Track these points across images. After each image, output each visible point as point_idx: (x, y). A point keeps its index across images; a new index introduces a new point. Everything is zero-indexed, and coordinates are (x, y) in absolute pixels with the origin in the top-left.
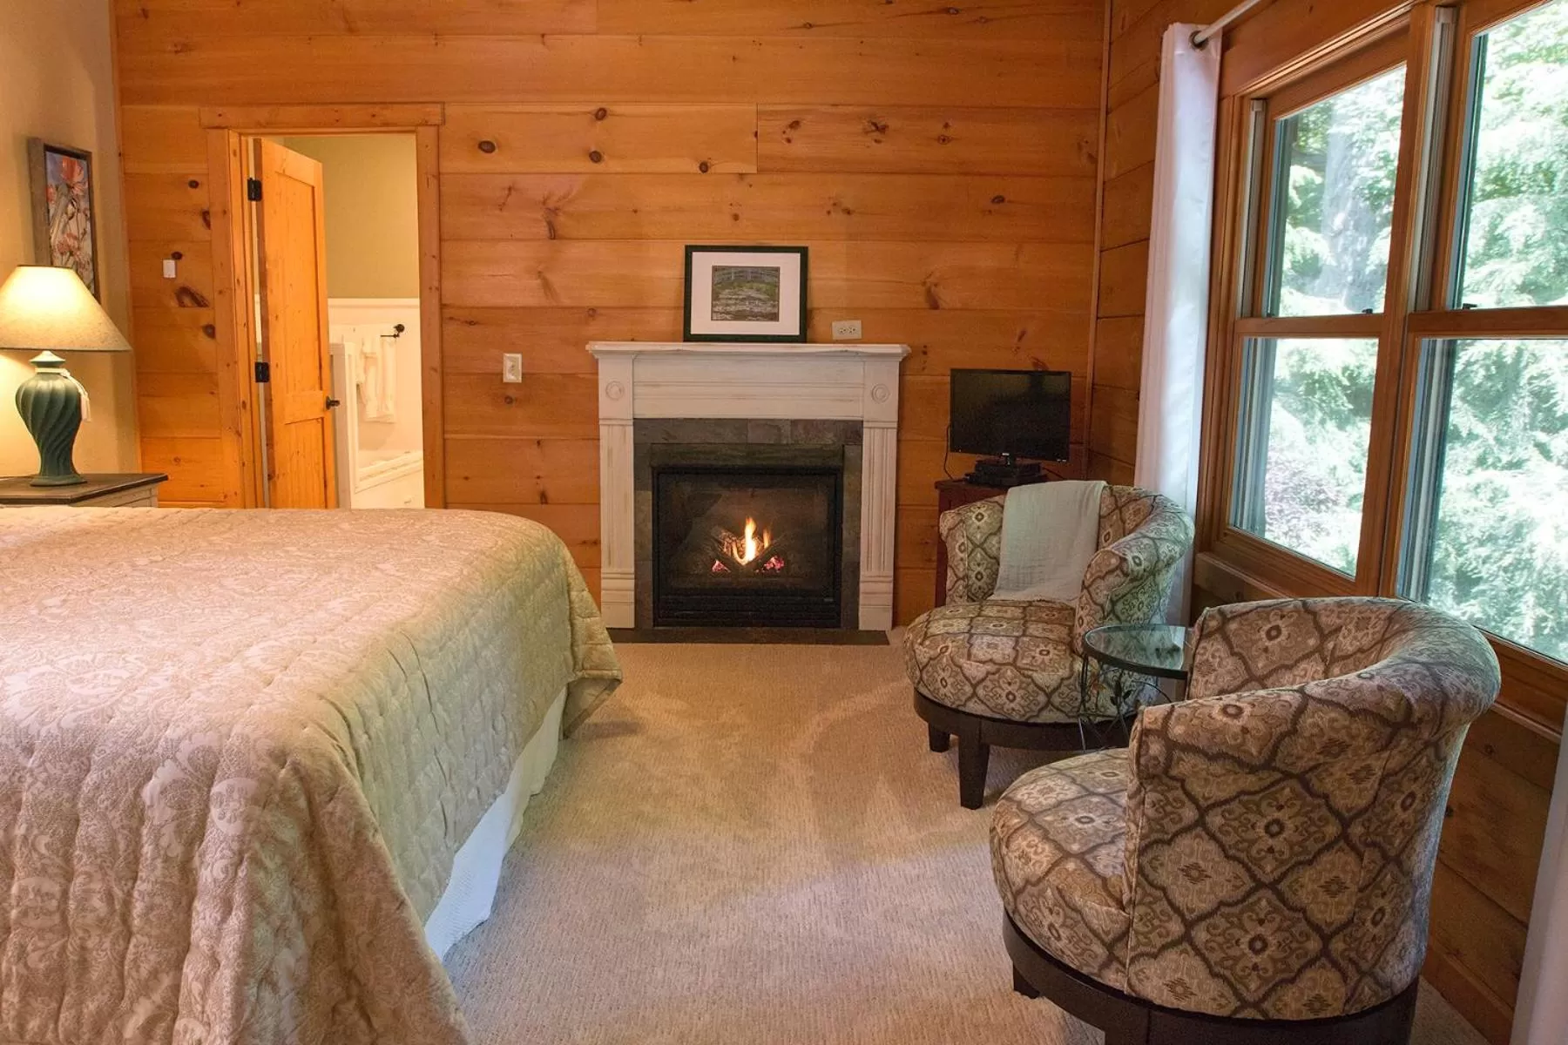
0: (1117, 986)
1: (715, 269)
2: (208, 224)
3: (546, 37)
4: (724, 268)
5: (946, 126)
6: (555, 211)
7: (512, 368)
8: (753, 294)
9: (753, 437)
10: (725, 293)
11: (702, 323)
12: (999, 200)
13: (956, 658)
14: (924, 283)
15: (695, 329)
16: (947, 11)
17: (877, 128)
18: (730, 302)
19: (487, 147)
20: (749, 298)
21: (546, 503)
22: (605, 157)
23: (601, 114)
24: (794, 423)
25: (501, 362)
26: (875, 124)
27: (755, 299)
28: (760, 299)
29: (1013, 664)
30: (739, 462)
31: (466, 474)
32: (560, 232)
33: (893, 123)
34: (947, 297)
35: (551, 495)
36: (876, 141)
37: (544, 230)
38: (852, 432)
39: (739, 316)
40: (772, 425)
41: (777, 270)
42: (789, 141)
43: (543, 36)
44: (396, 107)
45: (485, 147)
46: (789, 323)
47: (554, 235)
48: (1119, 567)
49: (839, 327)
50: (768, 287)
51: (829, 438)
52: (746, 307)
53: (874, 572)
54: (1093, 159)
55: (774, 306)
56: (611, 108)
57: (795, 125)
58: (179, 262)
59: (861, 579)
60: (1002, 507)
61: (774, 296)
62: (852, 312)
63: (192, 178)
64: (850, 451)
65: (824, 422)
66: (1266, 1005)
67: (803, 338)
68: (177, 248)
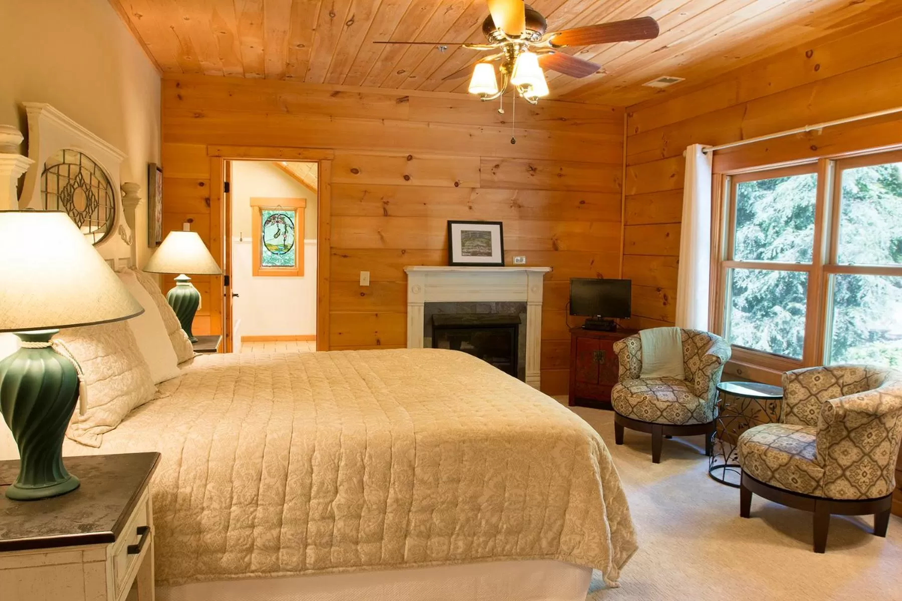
0: (820, 495)
1: (462, 232)
2: (209, 205)
3: (385, 120)
4: (466, 232)
5: (561, 169)
6: (387, 203)
7: (365, 279)
8: (479, 243)
9: (479, 310)
10: (467, 243)
11: (457, 257)
12: (583, 202)
13: (652, 401)
14: (552, 239)
15: (455, 260)
16: (561, 119)
17: (532, 169)
18: (470, 247)
19: (355, 171)
20: (478, 245)
21: (380, 345)
22: (411, 178)
23: (410, 158)
24: (497, 303)
25: (359, 276)
26: (531, 168)
27: (481, 246)
28: (483, 246)
29: (677, 401)
30: (475, 322)
31: (340, 331)
32: (389, 213)
33: (539, 168)
34: (562, 245)
35: (382, 340)
36: (532, 175)
37: (382, 211)
38: (522, 307)
39: (474, 254)
40: (487, 305)
41: (490, 233)
42: (494, 173)
43: (383, 120)
44: (311, 150)
45: (354, 171)
46: (496, 258)
47: (386, 214)
48: (717, 361)
49: (517, 259)
50: (486, 240)
51: (512, 310)
52: (477, 250)
53: (532, 371)
54: (620, 185)
55: (489, 249)
56: (414, 155)
57: (497, 166)
58: (192, 223)
59: (526, 375)
60: (640, 339)
61: (489, 245)
62: (521, 252)
63: (201, 181)
64: (522, 316)
65: (510, 302)
66: (868, 494)
67: (502, 265)
68: (189, 217)
